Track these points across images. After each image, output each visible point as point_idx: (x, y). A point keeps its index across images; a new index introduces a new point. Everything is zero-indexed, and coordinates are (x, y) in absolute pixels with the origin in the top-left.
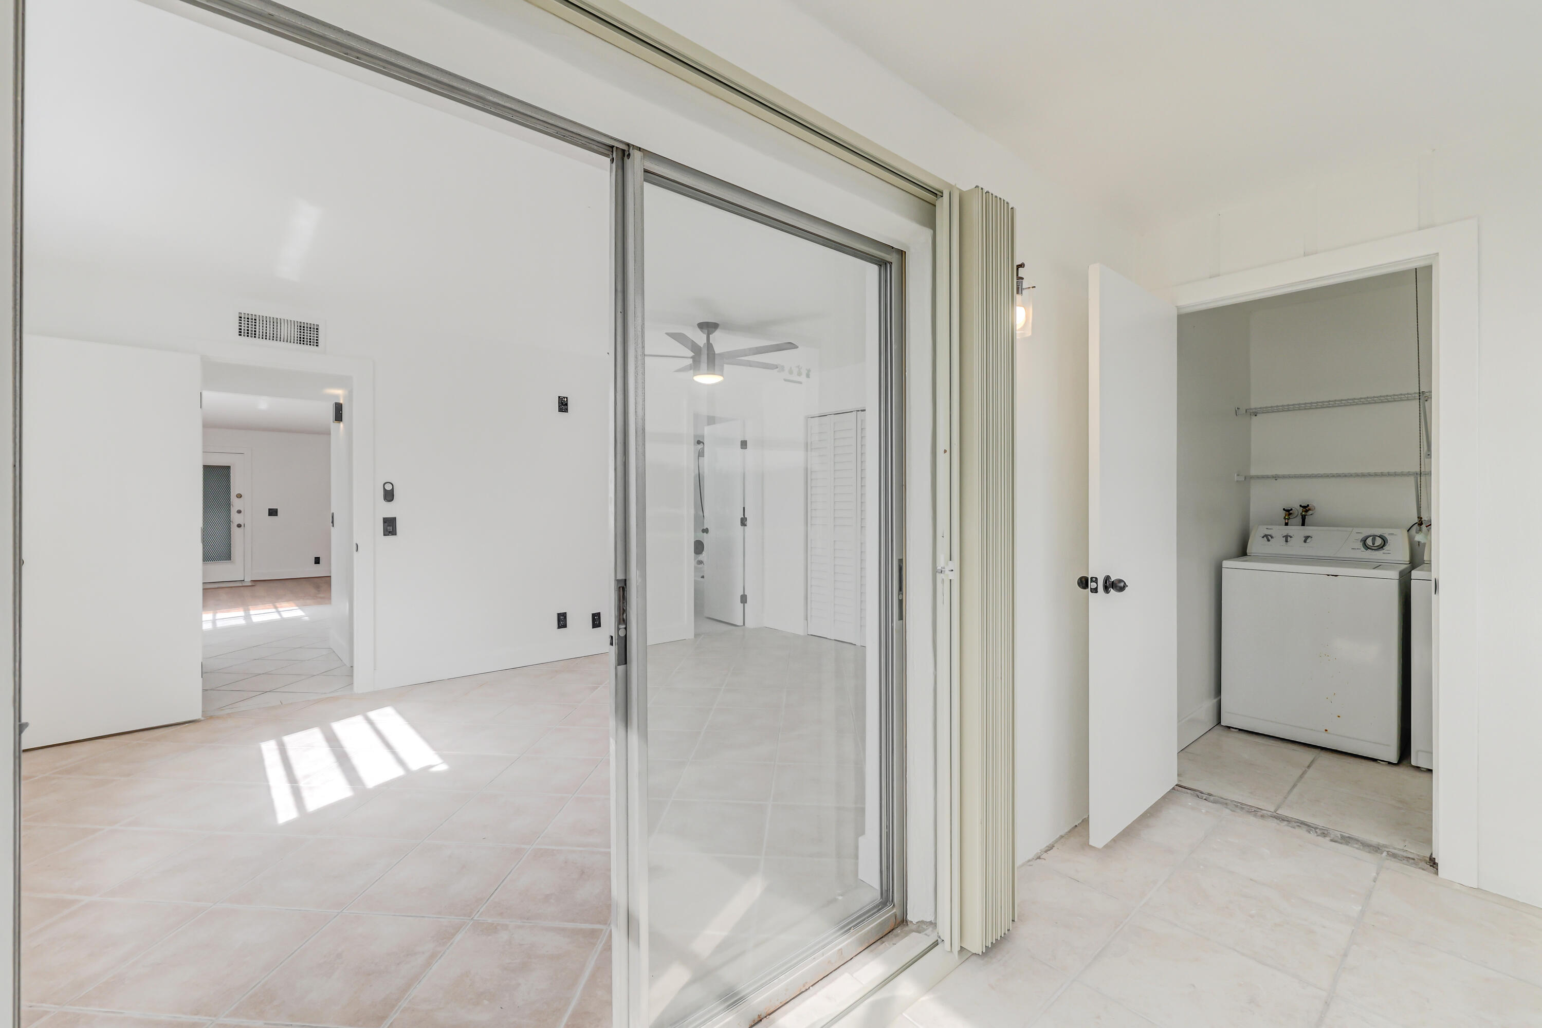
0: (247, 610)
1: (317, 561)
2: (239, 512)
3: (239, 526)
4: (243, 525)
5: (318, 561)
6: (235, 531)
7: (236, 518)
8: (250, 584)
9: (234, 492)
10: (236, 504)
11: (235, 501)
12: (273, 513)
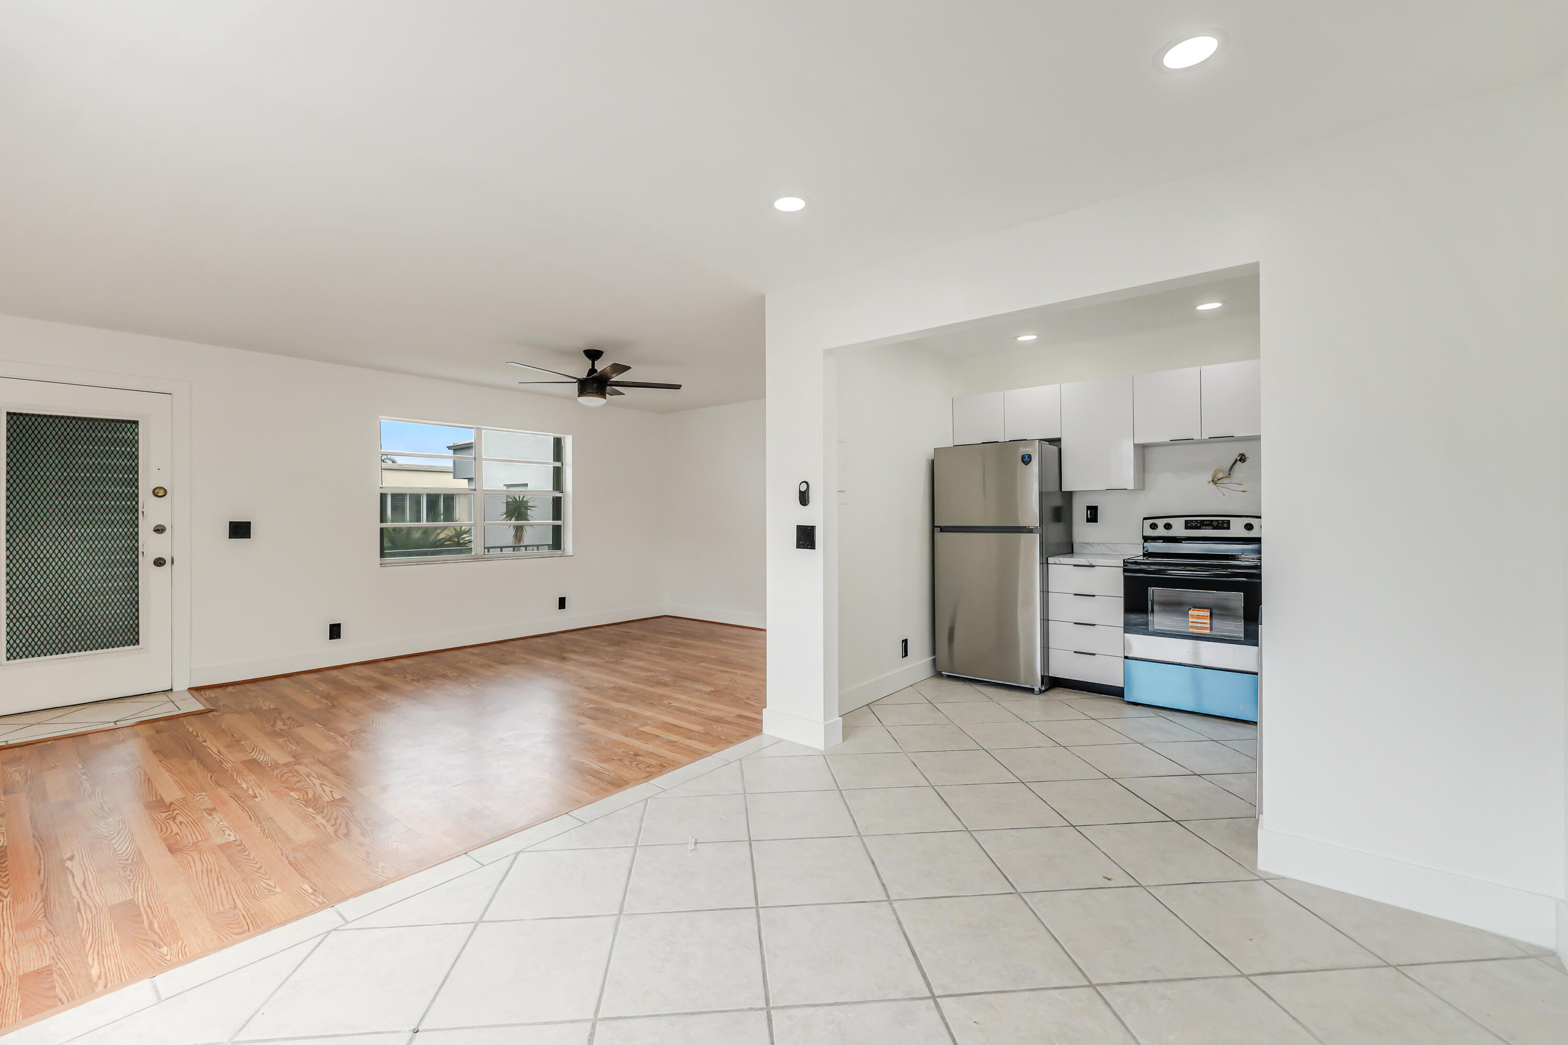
1: (335, 631)
2: (159, 530)
3: (159, 562)
4: (168, 561)
5: (334, 629)
6: (149, 573)
7: (151, 545)
9: (146, 483)
10: (153, 513)
11: (146, 500)
12: (240, 530)
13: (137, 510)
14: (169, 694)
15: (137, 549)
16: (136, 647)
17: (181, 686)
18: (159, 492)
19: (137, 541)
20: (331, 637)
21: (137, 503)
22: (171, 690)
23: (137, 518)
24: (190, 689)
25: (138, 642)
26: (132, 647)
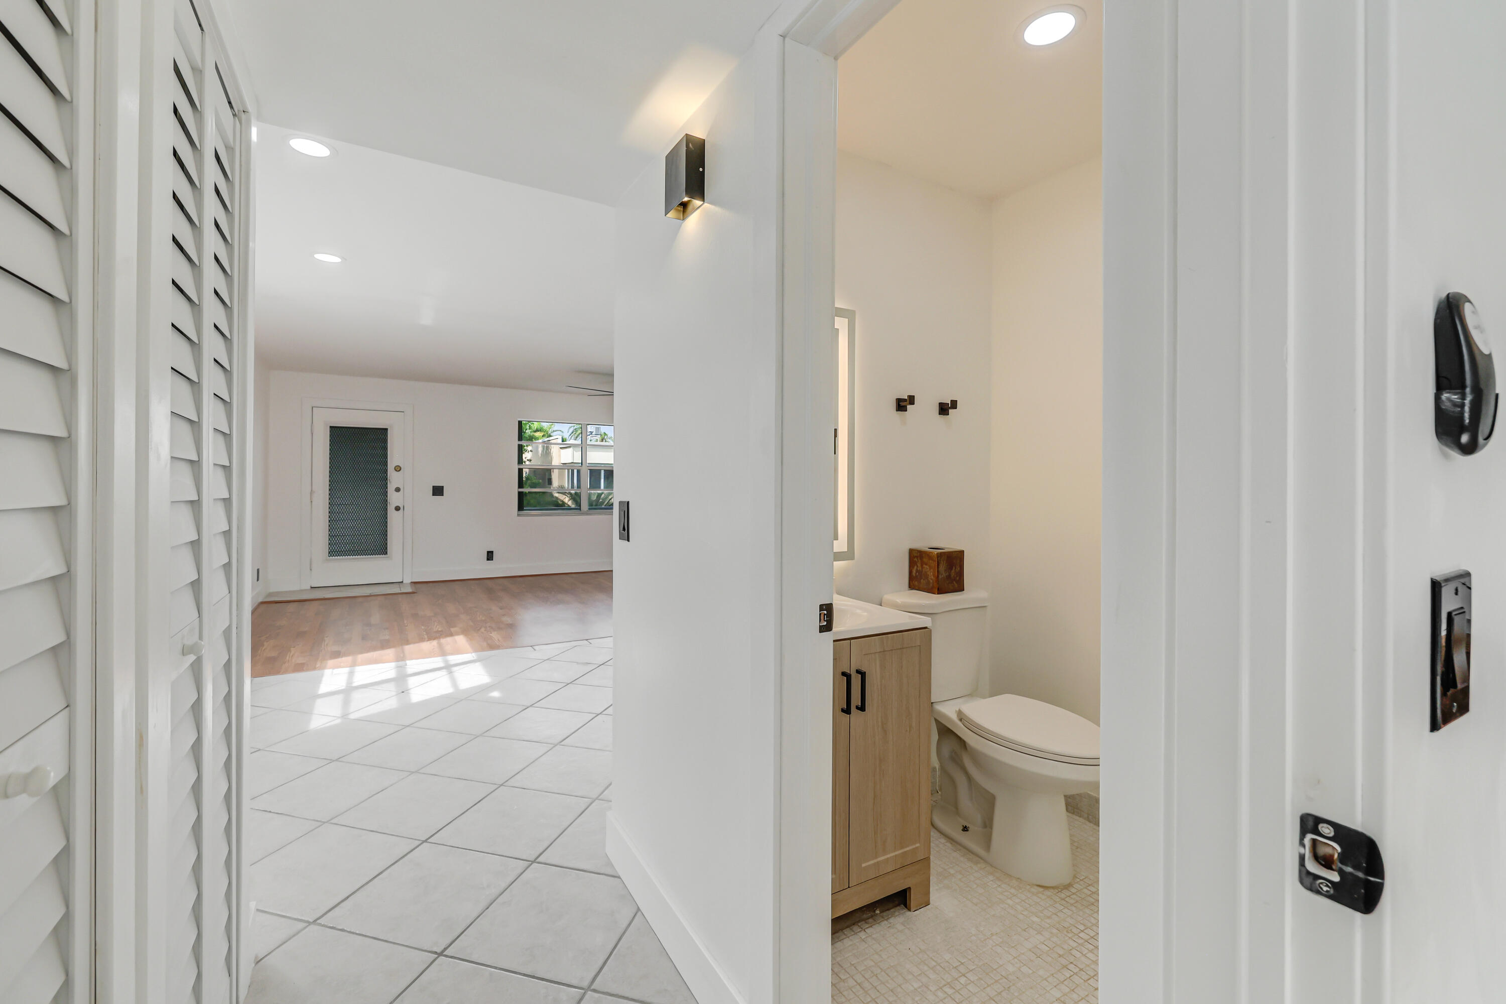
0: (401, 658)
1: (490, 556)
2: (398, 490)
3: (398, 508)
4: (402, 508)
5: (490, 554)
6: (392, 515)
7: (394, 499)
8: (410, 590)
9: (391, 464)
10: (395, 480)
11: (391, 473)
12: (438, 491)
13: (387, 479)
14: (401, 584)
15: (387, 501)
16: (386, 556)
17: (407, 581)
18: (398, 469)
19: (387, 496)
20: (488, 559)
21: (387, 475)
22: (402, 582)
23: (387, 484)
24: (412, 582)
25: (386, 553)
26: (384, 556)
